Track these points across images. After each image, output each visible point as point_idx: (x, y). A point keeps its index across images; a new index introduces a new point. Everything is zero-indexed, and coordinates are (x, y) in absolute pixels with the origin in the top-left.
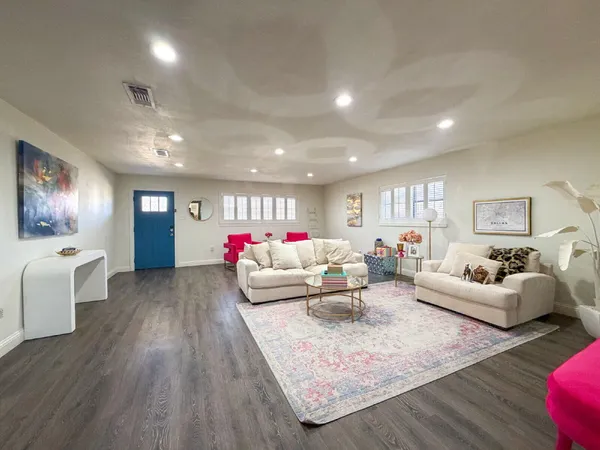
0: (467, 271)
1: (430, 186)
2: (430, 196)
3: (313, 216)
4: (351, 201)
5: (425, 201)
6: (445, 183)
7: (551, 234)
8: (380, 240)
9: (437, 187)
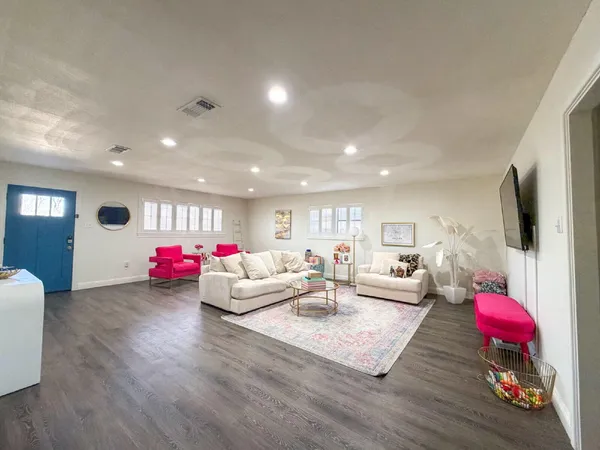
0: (392, 271)
1: (352, 209)
2: (352, 218)
3: (237, 228)
4: (281, 216)
5: (348, 220)
6: (363, 209)
7: (431, 245)
8: (309, 251)
9: (356, 211)
